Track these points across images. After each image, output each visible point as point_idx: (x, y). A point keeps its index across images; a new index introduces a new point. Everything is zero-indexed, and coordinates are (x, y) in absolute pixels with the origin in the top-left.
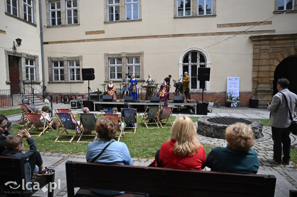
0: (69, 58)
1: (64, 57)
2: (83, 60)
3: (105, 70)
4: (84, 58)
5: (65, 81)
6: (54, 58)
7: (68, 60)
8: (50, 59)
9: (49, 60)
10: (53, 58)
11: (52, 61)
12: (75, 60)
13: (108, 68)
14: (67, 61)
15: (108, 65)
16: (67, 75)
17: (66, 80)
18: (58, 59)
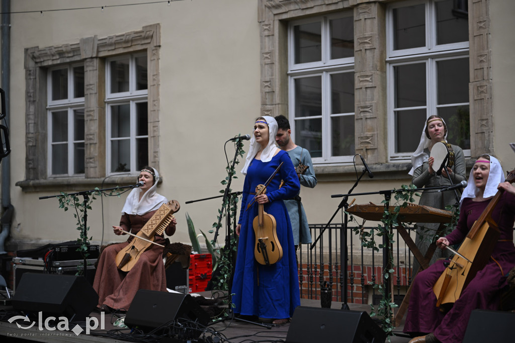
0: (103, 45)
1: (85, 41)
2: (161, 51)
3: (264, 104)
4: (165, 38)
5: (87, 177)
6: (46, 55)
7: (103, 60)
8: (34, 58)
9: (31, 64)
10: (44, 54)
11: (45, 70)
12: (131, 54)
13: (277, 89)
14: (96, 63)
15: (277, 67)
16: (96, 140)
17: (93, 173)
18: (61, 54)
